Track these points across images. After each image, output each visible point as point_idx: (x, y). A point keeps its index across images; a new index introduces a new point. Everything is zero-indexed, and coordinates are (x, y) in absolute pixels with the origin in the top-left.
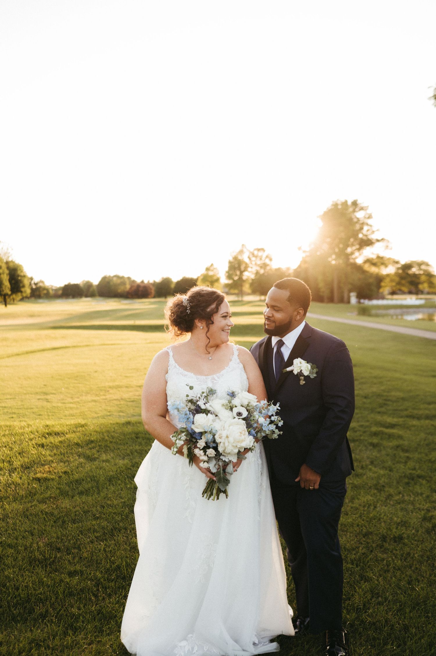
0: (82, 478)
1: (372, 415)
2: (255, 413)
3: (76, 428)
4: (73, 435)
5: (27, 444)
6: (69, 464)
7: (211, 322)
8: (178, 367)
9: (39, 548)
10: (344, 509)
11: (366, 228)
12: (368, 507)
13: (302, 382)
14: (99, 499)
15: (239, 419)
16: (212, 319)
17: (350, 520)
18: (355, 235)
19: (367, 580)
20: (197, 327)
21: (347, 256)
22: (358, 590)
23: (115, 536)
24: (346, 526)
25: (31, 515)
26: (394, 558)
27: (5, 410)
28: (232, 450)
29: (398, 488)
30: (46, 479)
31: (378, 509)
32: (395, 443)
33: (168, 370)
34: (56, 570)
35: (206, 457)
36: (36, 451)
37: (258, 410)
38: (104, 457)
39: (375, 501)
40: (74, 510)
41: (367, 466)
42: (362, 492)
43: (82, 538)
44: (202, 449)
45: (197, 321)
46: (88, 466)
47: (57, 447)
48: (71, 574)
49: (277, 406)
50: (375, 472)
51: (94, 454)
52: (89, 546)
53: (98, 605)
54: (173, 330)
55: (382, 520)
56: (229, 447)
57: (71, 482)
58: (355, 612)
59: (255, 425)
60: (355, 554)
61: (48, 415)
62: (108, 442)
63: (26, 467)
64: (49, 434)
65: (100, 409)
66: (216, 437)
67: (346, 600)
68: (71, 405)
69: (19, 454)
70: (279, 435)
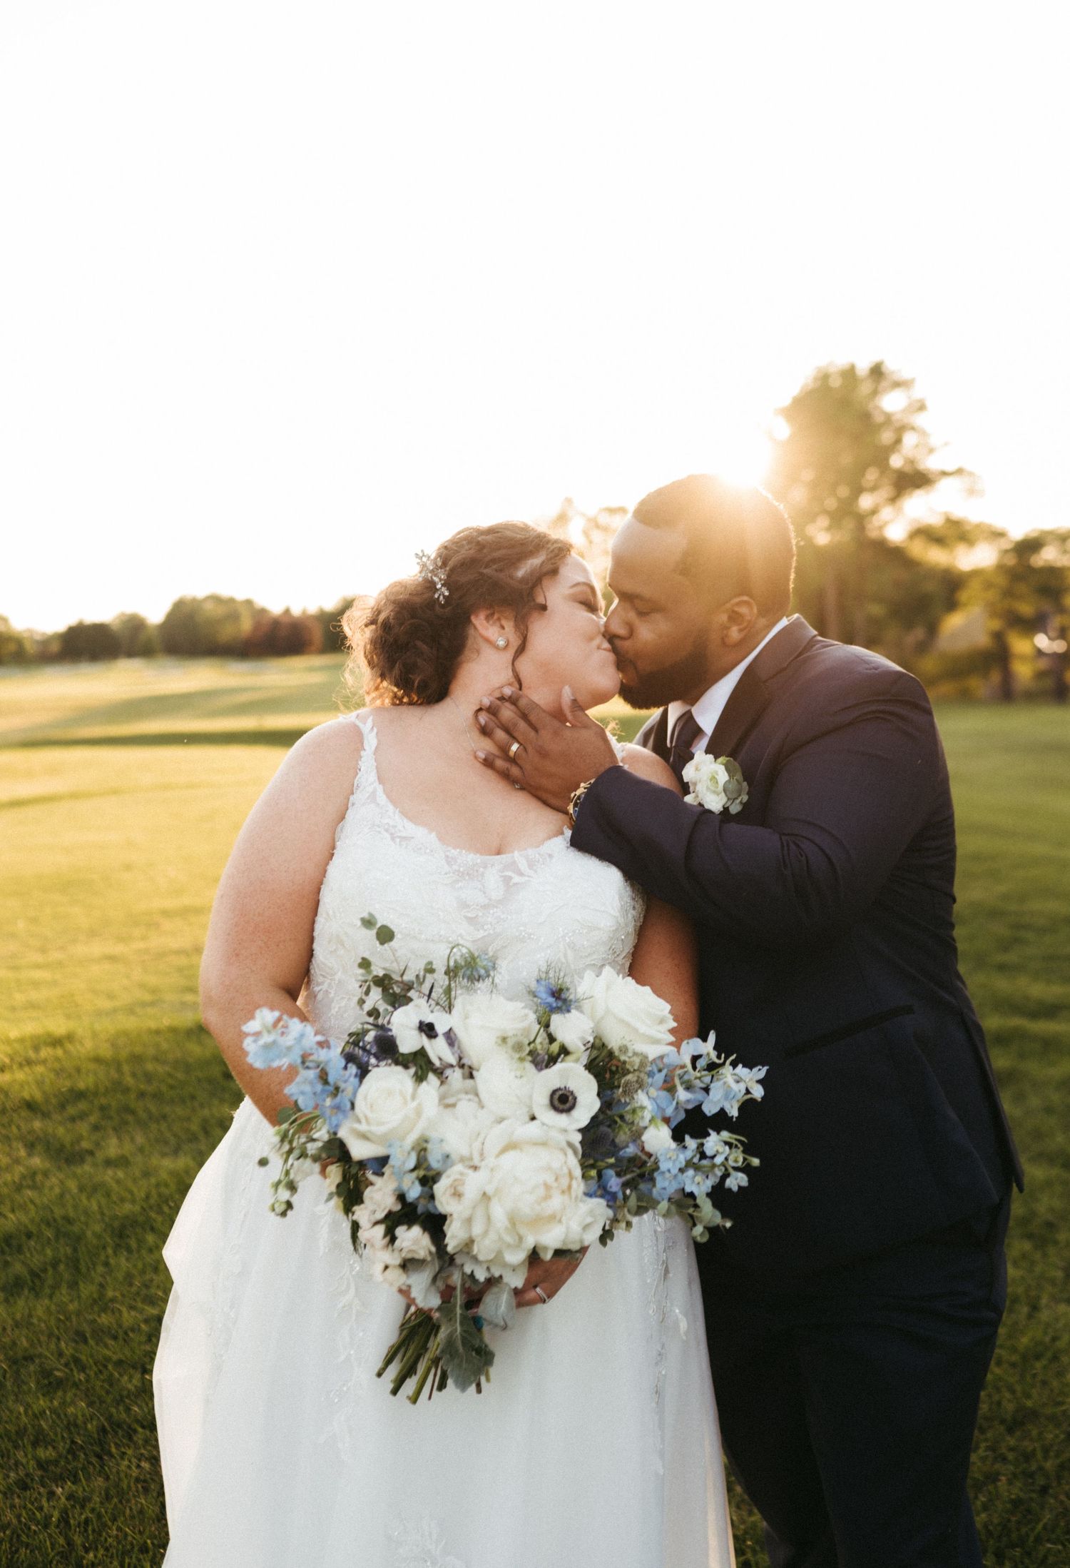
0: (26, 1227)
2: (642, 1097)
3: (36, 1049)
4: (20, 1075)
11: (909, 440)
14: (72, 1307)
16: (540, 598)
18: (880, 457)
21: (861, 520)
23: (111, 1456)
28: (499, 1253)
33: (347, 808)
35: (396, 1255)
38: (112, 1147)
44: (382, 1221)
45: (481, 617)
46: (57, 1182)
51: (79, 1139)
62: (133, 1096)
65: (126, 982)
66: (439, 1189)
68: (38, 975)
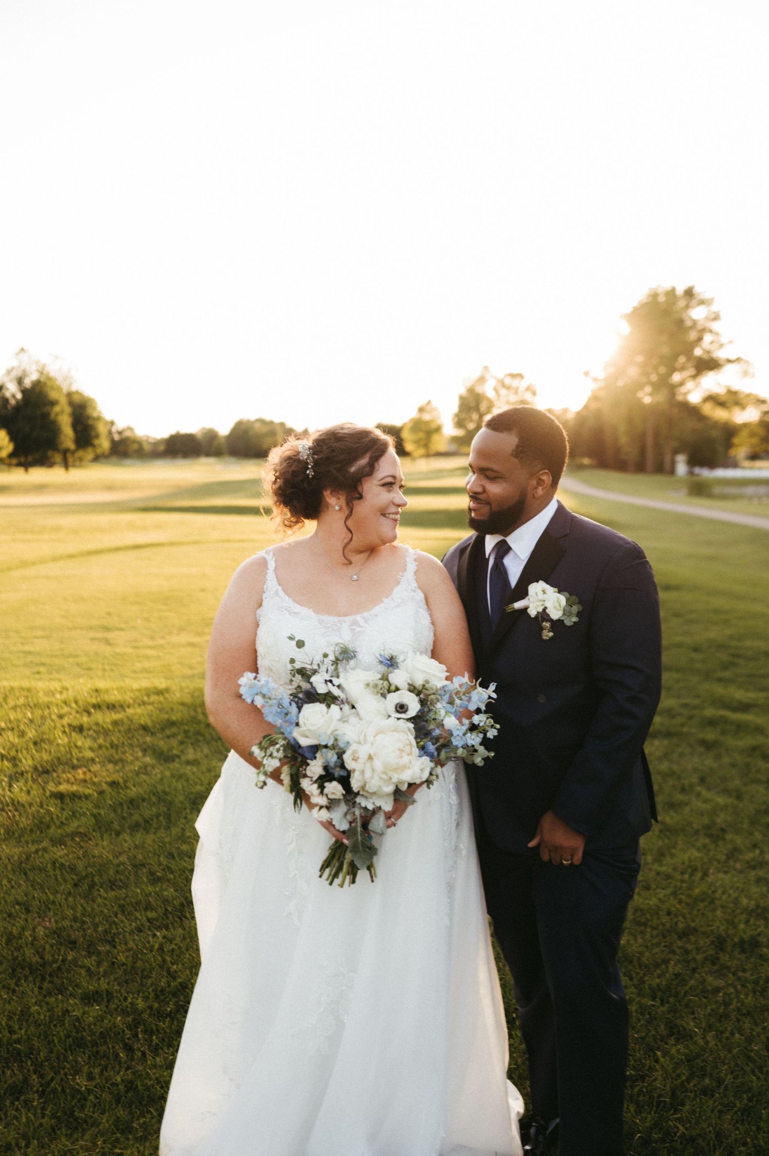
0: (142, 795)
1: (707, 686)
2: (439, 705)
3: (148, 696)
4: (139, 711)
5: (52, 724)
6: (123, 767)
7: (357, 495)
8: (282, 593)
9: (35, 939)
10: (643, 876)
11: (707, 338)
12: (691, 875)
13: (547, 635)
14: (167, 840)
15: (398, 719)
16: (360, 489)
17: (653, 902)
18: (688, 348)
19: (683, 1036)
20: (328, 508)
21: (673, 389)
22: (662, 1060)
23: (187, 918)
24: (645, 914)
25: (33, 869)
26: (739, 987)
27: (29, 658)
28: (380, 787)
29: (751, 833)
30: (75, 796)
31: (710, 879)
32: (748, 741)
33: (262, 600)
34: (61, 990)
35: (325, 799)
36: (66, 740)
37: (446, 698)
38: (191, 754)
39: (706, 860)
40: (116, 861)
41: (692, 786)
42: (680, 842)
43: (122, 921)
44: (316, 782)
45: (328, 492)
46: (159, 771)
47: (106, 732)
48: (89, 998)
49: (491, 691)
50: (706, 801)
51: (171, 749)
52: (132, 938)
53: (131, 1069)
54: (281, 514)
55: (717, 902)
56: (373, 782)
57: (121, 804)
58: (654, 1109)
59: (437, 732)
60: (659, 977)
61: (104, 670)
63: (44, 771)
64: (97, 707)
65: (200, 660)
66: (346, 757)
67: (636, 1080)
68: (149, 652)
69: (35, 743)
70: (486, 759)
